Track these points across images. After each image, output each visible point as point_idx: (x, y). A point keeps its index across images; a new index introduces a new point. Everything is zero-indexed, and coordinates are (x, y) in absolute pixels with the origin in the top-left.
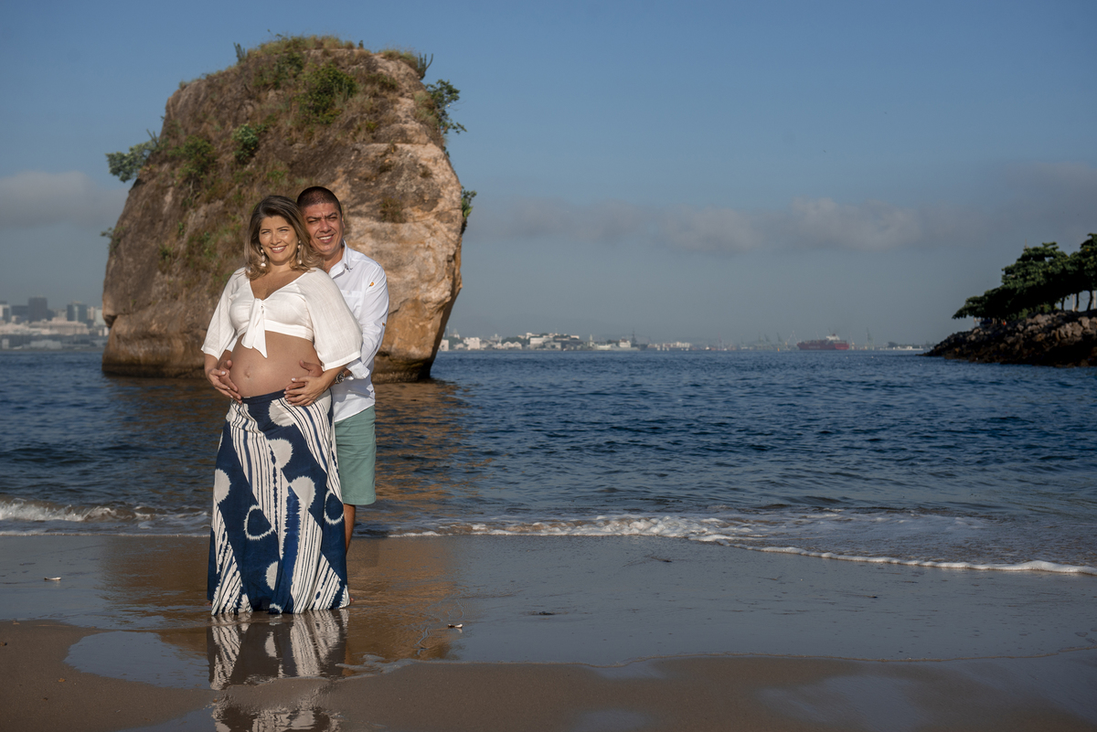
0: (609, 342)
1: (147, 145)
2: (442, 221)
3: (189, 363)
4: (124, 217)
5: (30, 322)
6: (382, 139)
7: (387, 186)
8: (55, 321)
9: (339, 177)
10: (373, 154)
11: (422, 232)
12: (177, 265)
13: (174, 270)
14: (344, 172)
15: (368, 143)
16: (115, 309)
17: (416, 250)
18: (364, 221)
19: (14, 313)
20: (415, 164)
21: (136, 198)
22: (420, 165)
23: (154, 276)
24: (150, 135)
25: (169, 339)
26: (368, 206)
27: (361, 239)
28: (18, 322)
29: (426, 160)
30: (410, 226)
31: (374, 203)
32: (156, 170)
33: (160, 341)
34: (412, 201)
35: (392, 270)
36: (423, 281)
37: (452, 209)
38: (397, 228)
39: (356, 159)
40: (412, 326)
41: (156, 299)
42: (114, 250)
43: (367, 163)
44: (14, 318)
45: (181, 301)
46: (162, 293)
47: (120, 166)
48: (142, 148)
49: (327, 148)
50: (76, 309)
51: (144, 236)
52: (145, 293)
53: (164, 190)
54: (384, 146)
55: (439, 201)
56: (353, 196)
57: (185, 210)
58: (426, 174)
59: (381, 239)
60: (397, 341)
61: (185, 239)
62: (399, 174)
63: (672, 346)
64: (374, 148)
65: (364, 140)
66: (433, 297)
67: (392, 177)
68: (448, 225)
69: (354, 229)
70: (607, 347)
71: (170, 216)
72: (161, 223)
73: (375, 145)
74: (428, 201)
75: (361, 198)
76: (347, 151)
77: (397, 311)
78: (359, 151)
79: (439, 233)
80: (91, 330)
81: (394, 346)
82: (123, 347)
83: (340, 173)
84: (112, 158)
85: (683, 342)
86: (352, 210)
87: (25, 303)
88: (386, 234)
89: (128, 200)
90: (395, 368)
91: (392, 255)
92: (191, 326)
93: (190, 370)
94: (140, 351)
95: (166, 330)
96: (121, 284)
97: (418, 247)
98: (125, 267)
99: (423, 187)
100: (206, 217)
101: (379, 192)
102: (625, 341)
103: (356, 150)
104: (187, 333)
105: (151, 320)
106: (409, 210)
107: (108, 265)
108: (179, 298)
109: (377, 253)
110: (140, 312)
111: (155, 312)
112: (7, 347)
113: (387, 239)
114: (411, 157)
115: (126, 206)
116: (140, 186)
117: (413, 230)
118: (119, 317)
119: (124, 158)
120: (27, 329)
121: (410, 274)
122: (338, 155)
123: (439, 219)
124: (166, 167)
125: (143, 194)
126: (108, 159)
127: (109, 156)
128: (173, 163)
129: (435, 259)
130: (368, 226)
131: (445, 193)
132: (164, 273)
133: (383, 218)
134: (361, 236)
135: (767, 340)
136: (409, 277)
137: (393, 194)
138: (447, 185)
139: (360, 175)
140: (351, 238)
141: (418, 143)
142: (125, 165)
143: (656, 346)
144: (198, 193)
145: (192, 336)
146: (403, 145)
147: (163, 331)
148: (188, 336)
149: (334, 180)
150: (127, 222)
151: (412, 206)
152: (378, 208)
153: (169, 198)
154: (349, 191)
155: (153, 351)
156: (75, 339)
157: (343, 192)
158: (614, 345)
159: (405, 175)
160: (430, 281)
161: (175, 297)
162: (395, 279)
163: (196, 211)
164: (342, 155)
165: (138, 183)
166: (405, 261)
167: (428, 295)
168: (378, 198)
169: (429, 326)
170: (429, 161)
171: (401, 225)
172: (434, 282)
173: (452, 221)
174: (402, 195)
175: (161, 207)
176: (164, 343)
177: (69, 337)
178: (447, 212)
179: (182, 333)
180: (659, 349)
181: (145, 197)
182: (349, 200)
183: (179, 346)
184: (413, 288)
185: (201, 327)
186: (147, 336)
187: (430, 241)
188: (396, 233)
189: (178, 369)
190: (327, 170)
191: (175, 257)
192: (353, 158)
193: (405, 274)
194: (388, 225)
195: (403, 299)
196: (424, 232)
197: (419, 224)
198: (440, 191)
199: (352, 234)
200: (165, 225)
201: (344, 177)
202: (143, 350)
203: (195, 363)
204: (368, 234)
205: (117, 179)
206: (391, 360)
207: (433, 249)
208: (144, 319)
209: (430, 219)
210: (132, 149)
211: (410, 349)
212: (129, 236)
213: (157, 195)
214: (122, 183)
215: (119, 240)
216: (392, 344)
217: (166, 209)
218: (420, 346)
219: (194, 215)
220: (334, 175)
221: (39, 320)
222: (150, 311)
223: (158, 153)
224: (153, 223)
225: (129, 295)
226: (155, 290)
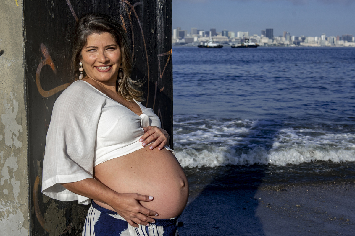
8: (218, 36)
28: (207, 37)
44: (205, 35)
50: (225, 32)
80: (229, 39)
177: (222, 41)
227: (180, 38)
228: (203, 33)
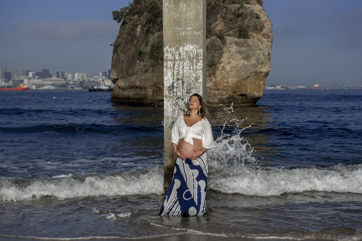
0: (272, 86)
1: (128, 7)
2: (265, 38)
3: (155, 99)
4: (119, 37)
5: (43, 79)
6: (237, 3)
7: (240, 23)
8: (52, 78)
9: (219, 19)
10: (233, 9)
11: (257, 42)
12: (146, 58)
13: (145, 60)
14: (221, 17)
15: (230, 5)
16: (118, 76)
17: (255, 50)
18: (232, 38)
19: (37, 75)
20: (253, 13)
21: (124, 29)
22: (255, 13)
23: (136, 62)
24: (129, 3)
25: (145, 89)
26: (232, 32)
27: (231, 46)
28: (38, 79)
29: (257, 11)
30: (252, 40)
31: (235, 30)
32: (132, 18)
33: (140, 89)
34: (252, 29)
35: (245, 59)
36: (259, 64)
37: (269, 32)
38: (247, 41)
39: (226, 11)
40: (255, 83)
41: (137, 71)
42: (115, 51)
43: (231, 13)
44: (37, 77)
45: (150, 73)
46: (140, 69)
47: (117, 16)
48: (125, 9)
49: (212, 7)
50: (60, 73)
51: (128, 45)
52: (131, 69)
53: (136, 26)
54: (238, 5)
55: (263, 29)
56: (226, 27)
57: (148, 34)
58: (258, 17)
59: (240, 46)
60: (249, 90)
61: (149, 46)
62: (246, 18)
63: (297, 87)
64: (233, 6)
65: (229, 3)
66: (264, 71)
67: (243, 19)
68: (268, 39)
69: (228, 42)
70: (271, 88)
71: (141, 37)
72: (136, 40)
73: (234, 5)
74: (259, 29)
75: (229, 28)
76: (222, 8)
77: (248, 77)
78: (227, 8)
79: (264, 42)
80: (66, 82)
81: (247, 92)
82: (121, 92)
83: (219, 18)
84: (114, 13)
85: (302, 86)
86: (226, 34)
87: (41, 71)
88: (242, 43)
89: (120, 30)
90: (248, 101)
91: (245, 52)
92: (156, 83)
93: (156, 102)
94: (130, 93)
95: (144, 85)
96: (120, 66)
97: (256, 49)
98: (121, 59)
99: (257, 23)
100: (158, 37)
101: (237, 25)
102: (278, 85)
103: (226, 7)
104: (154, 86)
105: (136, 81)
106: (250, 33)
107: (113, 57)
108: (149, 71)
109: (238, 52)
110: (129, 77)
111: (137, 77)
112: (35, 89)
113: (242, 46)
114: (251, 10)
115: (119, 33)
116: (125, 25)
117: (254, 42)
118: (119, 79)
119: (119, 13)
120: (42, 81)
121: (253, 61)
122: (217, 10)
123: (263, 37)
124: (136, 16)
125: (127, 28)
126: (112, 13)
127: (113, 12)
128: (139, 15)
129: (263, 54)
130: (234, 40)
131: (266, 25)
132: (140, 61)
133: (240, 36)
134: (231, 45)
135: (338, 85)
136: (253, 62)
137: (243, 26)
138: (266, 22)
139: (228, 18)
140: (227, 45)
141: (253, 4)
142: (119, 16)
143: (291, 87)
144: (154, 27)
145: (157, 87)
146: (246, 5)
147: (142, 85)
148: (154, 87)
149: (216, 21)
150: (120, 40)
151: (252, 31)
152: (237, 32)
153: (139, 29)
154: (224, 25)
155: (137, 94)
156: (60, 86)
157: (221, 26)
158: (274, 87)
159: (248, 17)
160: (262, 64)
161: (147, 71)
162: (247, 63)
163: (153, 35)
164: (219, 10)
165: (124, 23)
166: (251, 55)
167: (262, 70)
168: (237, 28)
169: (262, 83)
170: (258, 11)
171: (248, 40)
172: (264, 64)
173: (269, 37)
174: (248, 27)
175: (136, 33)
176: (143, 90)
177: (58, 84)
178: (267, 34)
179: (151, 86)
180: (292, 89)
181: (128, 29)
182: (224, 29)
183: (150, 92)
184: (255, 67)
185: (160, 84)
186: (134, 87)
187: (261, 46)
188: (246, 43)
189: (150, 101)
190: (213, 16)
191: (145, 54)
192: (224, 11)
193: (251, 61)
194: (242, 40)
195: (251, 71)
196: (258, 42)
197: (255, 39)
198: (264, 25)
199: (227, 44)
200: (138, 40)
201: (221, 19)
202: (131, 93)
203: (158, 99)
204: (234, 44)
205: (116, 21)
206: (246, 98)
207: (262, 50)
208: (132, 80)
209: (260, 36)
210: (121, 9)
211: (254, 93)
212: (122, 45)
213: (133, 28)
214: (118, 23)
215: (117, 47)
216: (246, 91)
217: (138, 34)
218: (258, 92)
219: (152, 37)
220: (216, 18)
221: (46, 78)
222: (135, 77)
223: (133, 10)
224: (132, 40)
225: (124, 70)
226: (137, 68)
227: (6, 80)
228: (33, 74)
